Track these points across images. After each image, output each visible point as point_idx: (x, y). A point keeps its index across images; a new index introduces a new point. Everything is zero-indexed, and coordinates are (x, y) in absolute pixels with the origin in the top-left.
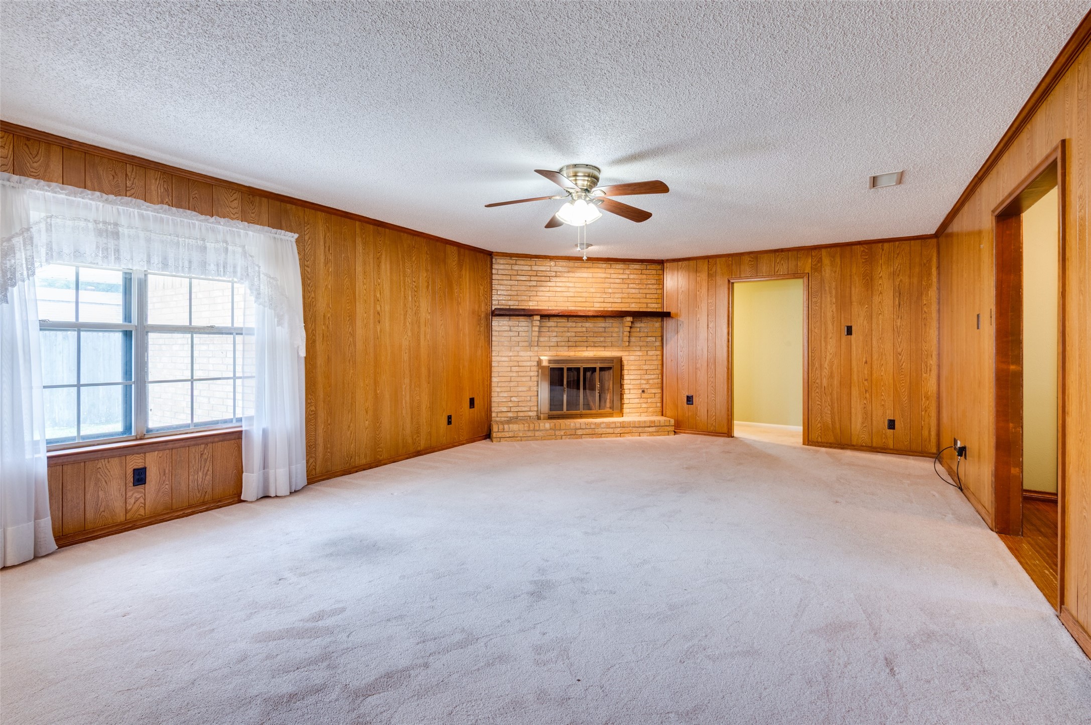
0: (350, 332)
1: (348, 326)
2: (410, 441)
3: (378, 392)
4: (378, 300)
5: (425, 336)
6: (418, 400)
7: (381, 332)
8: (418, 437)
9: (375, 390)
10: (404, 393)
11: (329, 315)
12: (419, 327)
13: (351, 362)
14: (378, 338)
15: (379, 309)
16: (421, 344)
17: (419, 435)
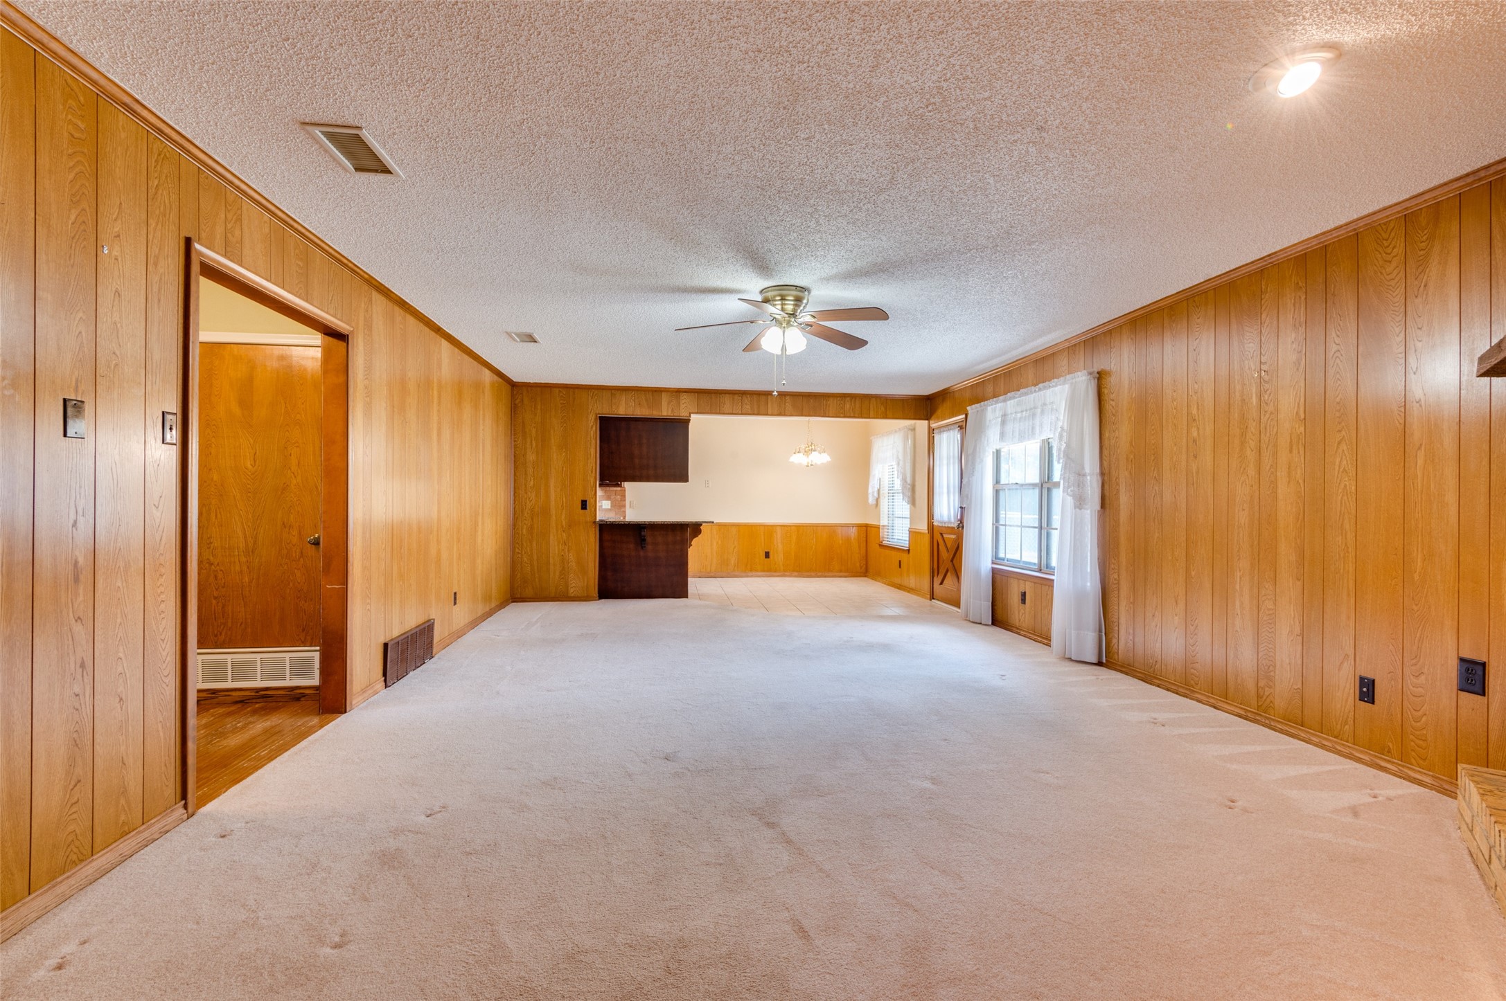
0: (1155, 477)
1: (1152, 469)
2: (1250, 685)
3: (1193, 573)
4: (1194, 420)
5: (1289, 473)
6: (1269, 609)
7: (1198, 473)
8: (1270, 687)
9: (1187, 570)
10: (1238, 587)
11: (1132, 457)
12: (1275, 454)
13: (1156, 520)
14: (1193, 484)
15: (1195, 434)
16: (1279, 491)
17: (1271, 684)
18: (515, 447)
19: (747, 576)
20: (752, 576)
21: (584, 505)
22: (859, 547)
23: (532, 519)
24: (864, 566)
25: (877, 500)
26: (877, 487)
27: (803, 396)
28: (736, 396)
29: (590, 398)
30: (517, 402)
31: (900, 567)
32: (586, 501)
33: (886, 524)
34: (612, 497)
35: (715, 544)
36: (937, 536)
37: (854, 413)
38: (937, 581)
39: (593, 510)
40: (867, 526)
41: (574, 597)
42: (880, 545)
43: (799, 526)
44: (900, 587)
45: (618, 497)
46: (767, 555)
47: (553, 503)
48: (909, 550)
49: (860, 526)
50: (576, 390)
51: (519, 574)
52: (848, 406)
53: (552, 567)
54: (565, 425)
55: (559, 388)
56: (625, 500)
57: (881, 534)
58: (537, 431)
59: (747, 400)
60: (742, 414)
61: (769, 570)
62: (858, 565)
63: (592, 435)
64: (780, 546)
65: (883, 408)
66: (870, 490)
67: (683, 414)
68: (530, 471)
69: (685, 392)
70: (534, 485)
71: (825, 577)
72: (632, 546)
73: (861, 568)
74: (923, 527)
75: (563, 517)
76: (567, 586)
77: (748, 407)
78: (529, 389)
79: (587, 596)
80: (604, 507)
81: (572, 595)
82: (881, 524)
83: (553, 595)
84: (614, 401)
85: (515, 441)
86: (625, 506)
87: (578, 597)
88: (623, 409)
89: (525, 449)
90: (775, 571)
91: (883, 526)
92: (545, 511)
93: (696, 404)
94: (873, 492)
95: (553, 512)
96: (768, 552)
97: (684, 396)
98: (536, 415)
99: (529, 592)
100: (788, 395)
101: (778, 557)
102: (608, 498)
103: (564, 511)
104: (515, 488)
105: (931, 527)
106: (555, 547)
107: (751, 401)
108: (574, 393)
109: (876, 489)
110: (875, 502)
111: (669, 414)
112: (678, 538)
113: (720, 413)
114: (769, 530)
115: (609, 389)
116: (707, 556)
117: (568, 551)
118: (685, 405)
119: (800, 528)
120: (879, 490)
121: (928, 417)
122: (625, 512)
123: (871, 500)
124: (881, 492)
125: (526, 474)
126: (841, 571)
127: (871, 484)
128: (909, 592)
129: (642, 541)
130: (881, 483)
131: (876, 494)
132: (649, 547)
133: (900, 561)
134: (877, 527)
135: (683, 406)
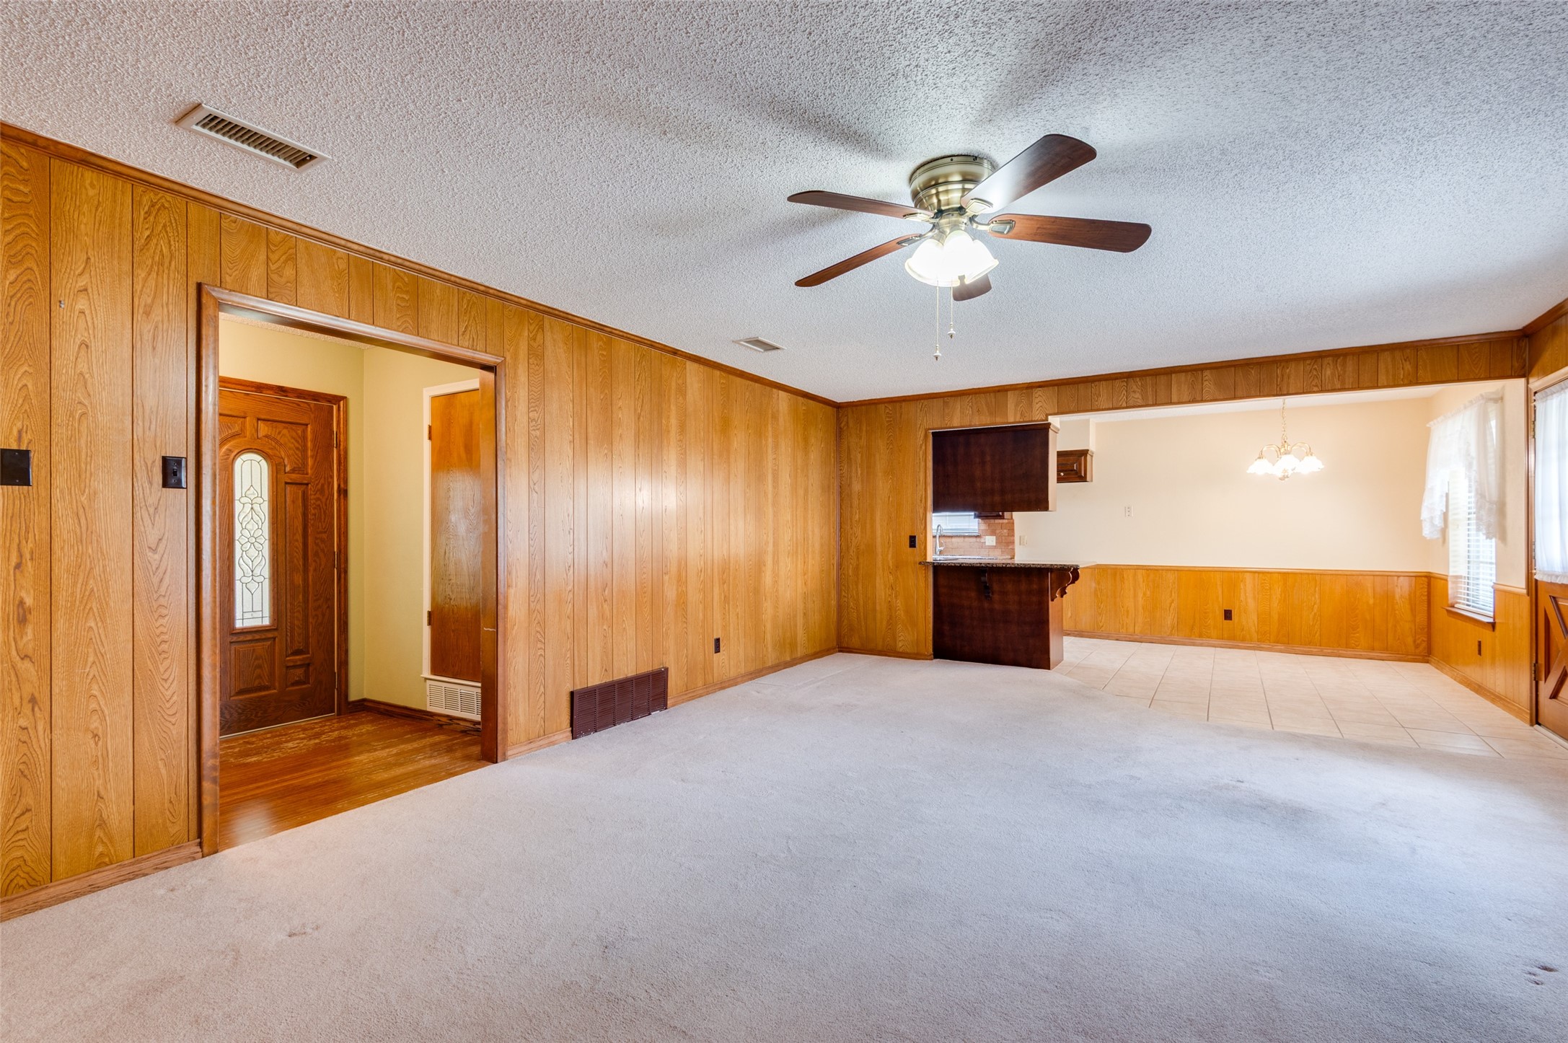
18: (841, 476)
19: (1194, 645)
20: (1201, 645)
21: (913, 542)
22: (1415, 611)
23: (858, 558)
24: (1424, 645)
25: (1444, 531)
26: (1441, 507)
27: (1235, 366)
28: (1117, 383)
29: (919, 411)
30: (842, 425)
31: (1480, 653)
32: (914, 537)
33: (1458, 573)
34: (998, 532)
36: (1545, 602)
37: (1343, 382)
38: (1547, 687)
39: (923, 547)
40: (1425, 576)
41: (901, 653)
42: (1449, 612)
43: (1288, 573)
44: (1479, 689)
45: (1005, 531)
46: (1228, 615)
47: (879, 540)
48: (1493, 625)
49: (1418, 576)
50: (903, 404)
51: (846, 621)
52: (1328, 372)
53: (878, 615)
54: (891, 447)
55: (884, 403)
56: (1013, 536)
57: (1450, 592)
58: (862, 457)
59: (1135, 385)
60: (1127, 407)
61: (1233, 638)
62: (1410, 640)
63: (921, 457)
64: (1251, 604)
65: (1408, 367)
66: (1425, 515)
67: (1036, 417)
68: (855, 502)
69: (1040, 387)
70: (859, 518)
71: (1339, 656)
72: (973, 594)
73: (1417, 646)
74: (1518, 583)
75: (890, 556)
76: (895, 639)
77: (1138, 395)
78: (854, 408)
79: (917, 654)
80: (987, 544)
81: (901, 650)
82: (1451, 574)
83: (880, 648)
84: (947, 411)
85: (841, 470)
86: (1013, 543)
87: (907, 653)
88: (959, 419)
89: (851, 478)
90: (1243, 640)
91: (1457, 577)
92: (871, 549)
93: (1055, 401)
94: (1432, 518)
95: (879, 550)
96: (1231, 611)
97: (1038, 393)
98: (861, 438)
99: (855, 642)
100: (1207, 369)
101: (1248, 617)
102: (993, 533)
103: (891, 549)
104: (841, 523)
105: (1533, 586)
106: (881, 592)
107: (1142, 385)
108: (901, 407)
109: (1438, 514)
110: (1437, 535)
111: (1017, 420)
112: (1035, 586)
113: (1092, 410)
114: (1232, 578)
115: (941, 397)
117: (896, 597)
118: (1040, 404)
119: (1288, 578)
120: (1445, 516)
121: (1524, 372)
122: (1013, 549)
123: (1427, 531)
124: (1451, 518)
125: (851, 507)
126: (1373, 649)
127: (1426, 504)
128: (1493, 701)
129: (985, 590)
130: (1451, 502)
131: (1438, 522)
132: (996, 597)
133: (1480, 642)
134: (1444, 580)
135: (1038, 406)
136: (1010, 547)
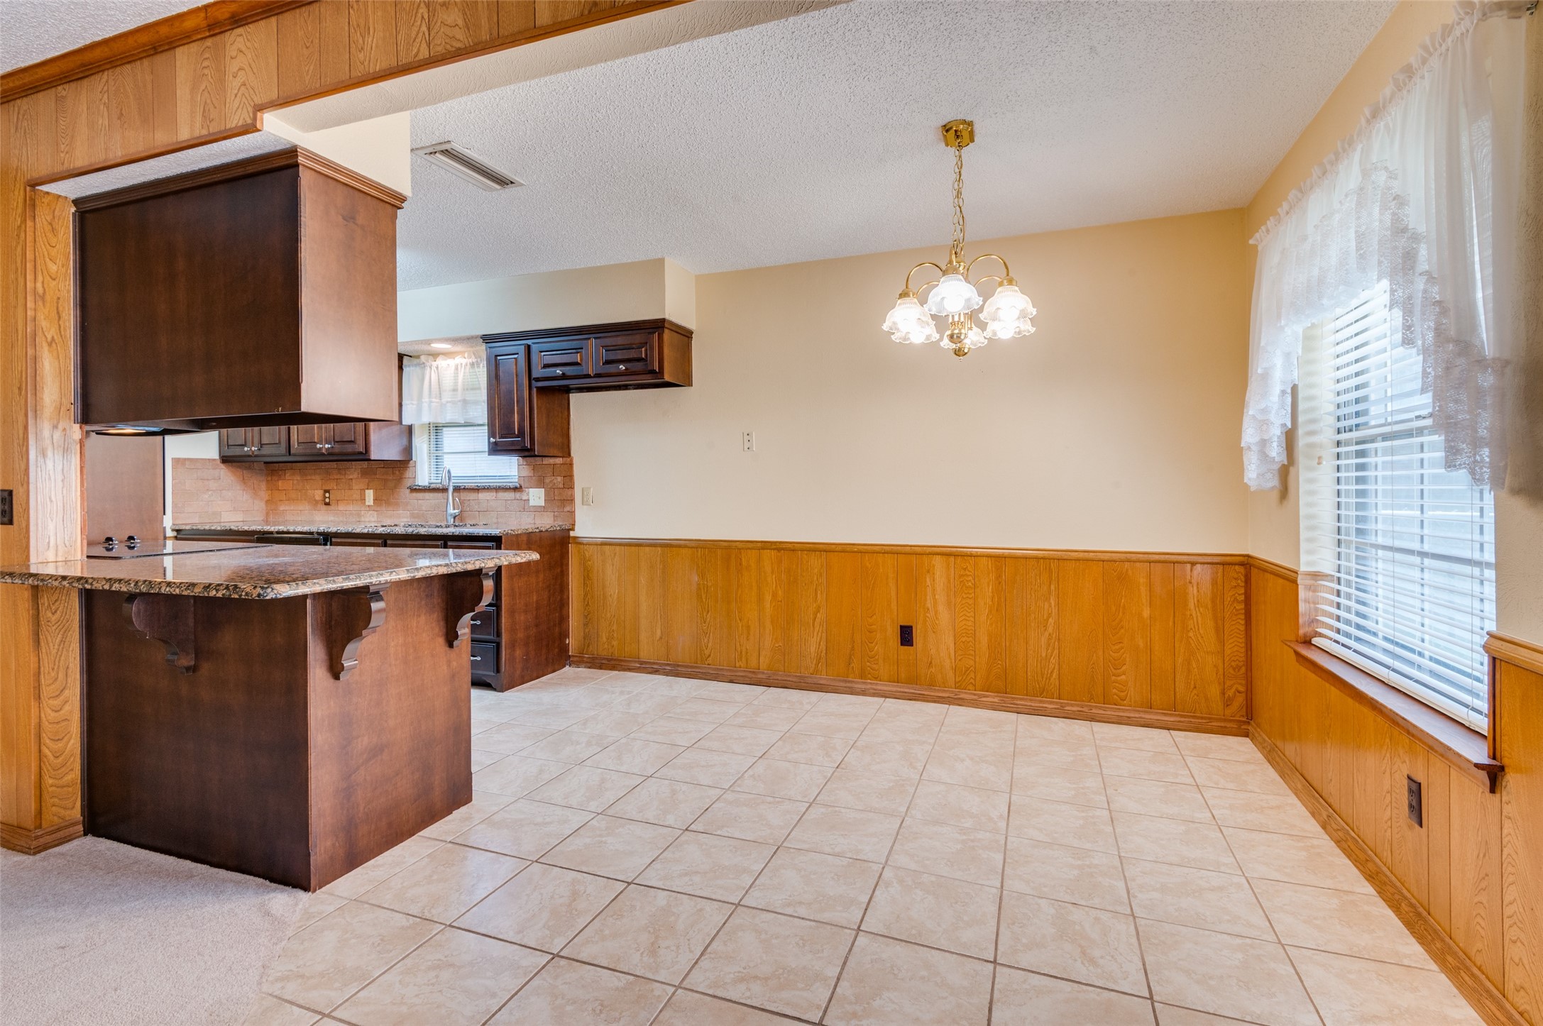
19: (851, 693)
20: (864, 691)
22: (1219, 631)
24: (1240, 699)
25: (1285, 473)
26: (1279, 420)
33: (1327, 567)
34: (547, 480)
35: (768, 598)
39: (26, 524)
40: (1247, 566)
42: (1301, 657)
43: (1004, 557)
45: (559, 479)
46: (906, 635)
49: (1224, 563)
56: (572, 488)
57: (1302, 607)
61: (913, 680)
62: (1214, 691)
64: (944, 616)
66: (1249, 436)
69: (237, 21)
71: (1095, 719)
73: (1227, 703)
80: (532, 503)
82: (1303, 568)
86: (572, 500)
90: (930, 687)
91: (1316, 576)
94: (1263, 443)
96: (910, 628)
97: (236, 42)
101: (940, 642)
102: (540, 483)
109: (1276, 432)
110: (1273, 482)
111: (197, 134)
114: (915, 566)
115: (50, 85)
116: (748, 627)
119: (1007, 564)
120: (1290, 438)
122: (572, 513)
123: (1255, 473)
124: (1302, 441)
126: (1148, 706)
127: (1252, 410)
130: (1302, 406)
131: (1276, 452)
134: (1289, 578)
135: (236, 83)
136: (567, 509)
